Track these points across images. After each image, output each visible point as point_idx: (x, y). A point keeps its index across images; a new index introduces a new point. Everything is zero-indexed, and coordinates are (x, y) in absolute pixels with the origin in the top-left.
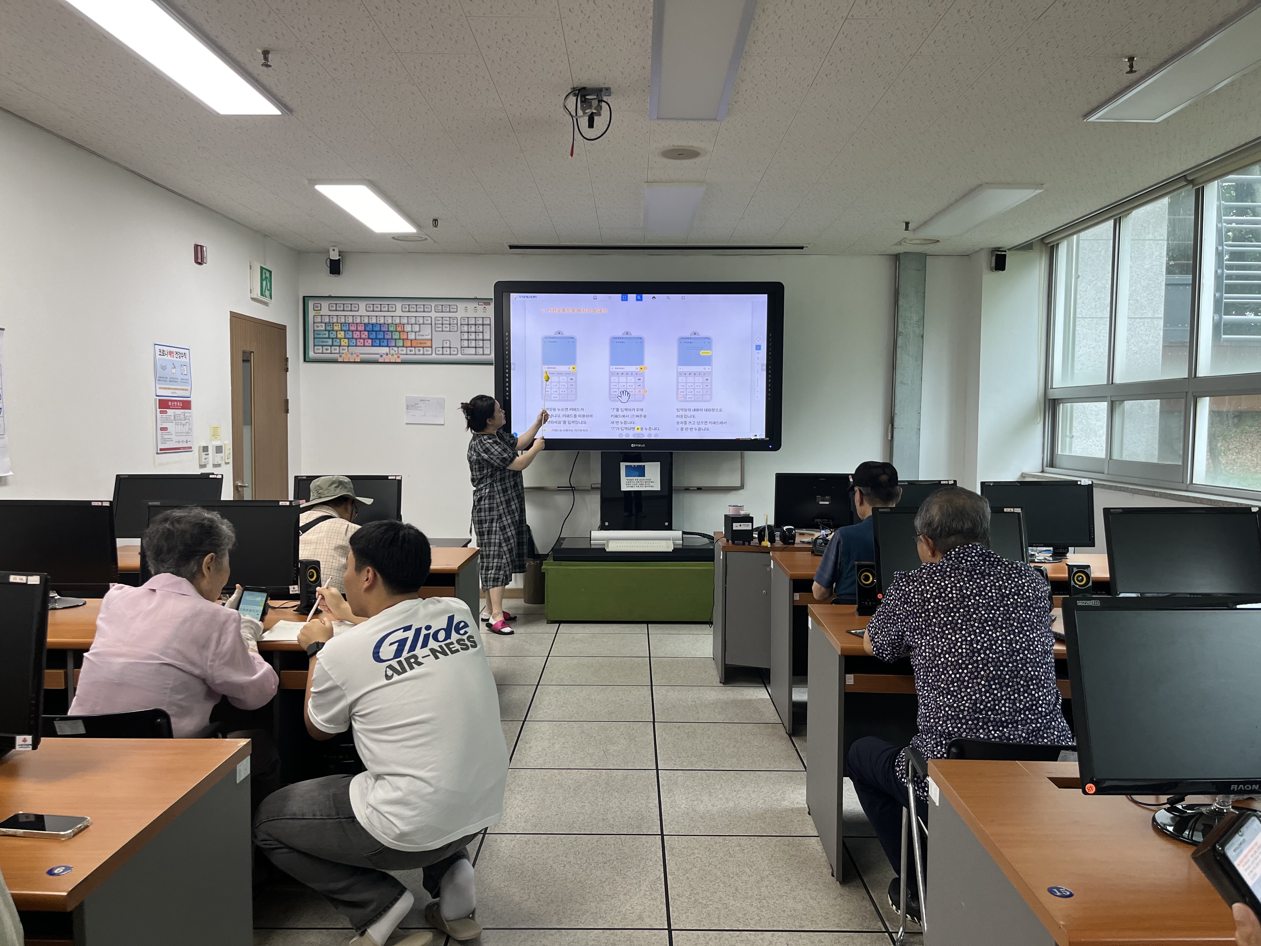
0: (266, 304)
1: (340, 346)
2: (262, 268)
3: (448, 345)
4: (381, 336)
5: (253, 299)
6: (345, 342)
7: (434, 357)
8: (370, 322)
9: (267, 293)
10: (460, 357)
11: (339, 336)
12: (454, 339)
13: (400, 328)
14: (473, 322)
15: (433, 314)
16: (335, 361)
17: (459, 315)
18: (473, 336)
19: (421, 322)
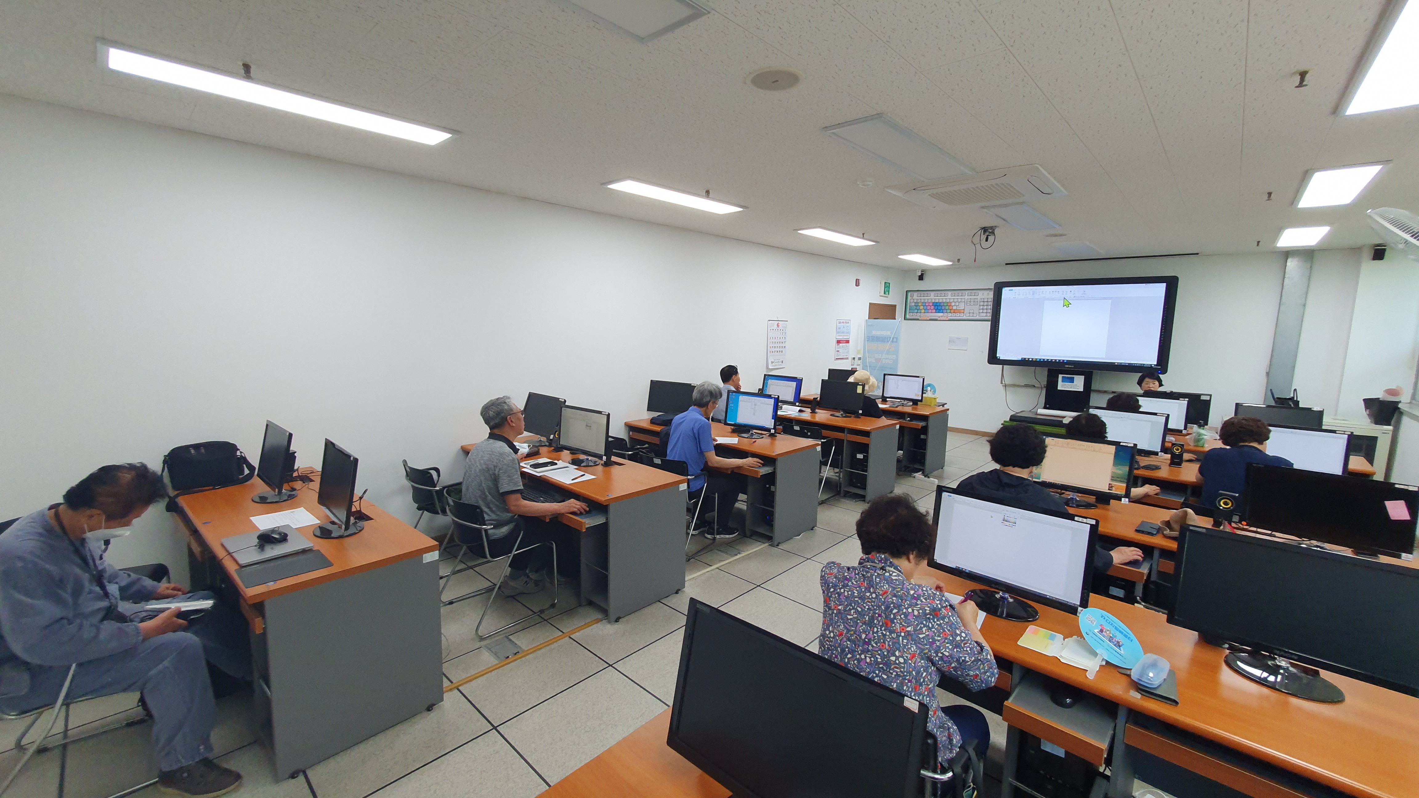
0: (887, 297)
1: (920, 313)
2: (885, 283)
3: (972, 312)
4: (940, 308)
5: (880, 296)
6: (923, 311)
7: (965, 317)
8: (936, 301)
9: (887, 293)
10: (978, 317)
11: (921, 308)
12: (976, 309)
13: (949, 304)
14: (986, 300)
15: (966, 297)
16: (918, 320)
17: (979, 297)
18: (985, 307)
19: (960, 301)
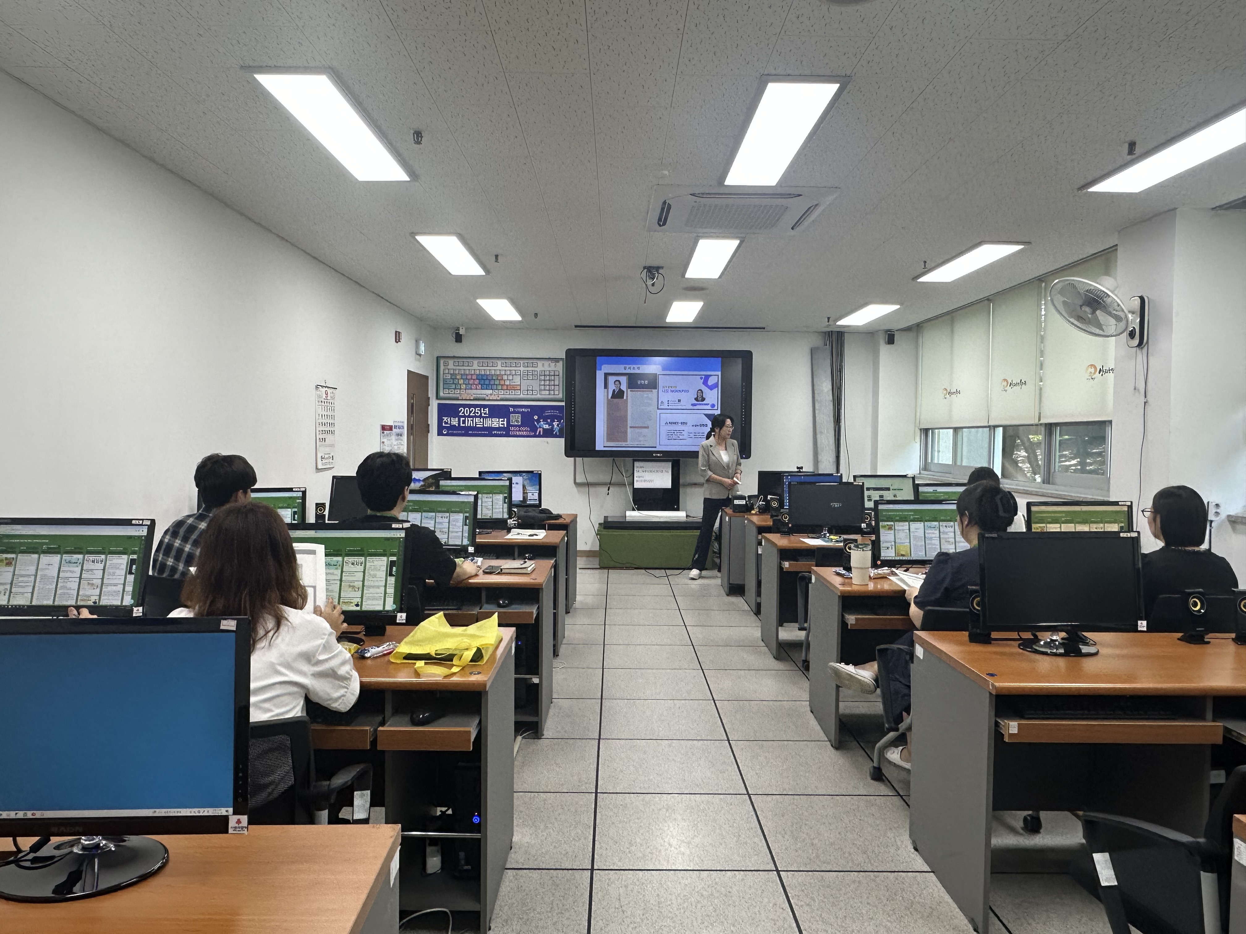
1: (461, 389)
3: (531, 389)
4: (487, 382)
5: (415, 361)
6: (464, 386)
7: (522, 396)
8: (481, 373)
10: (539, 396)
11: (460, 383)
12: (535, 385)
13: (499, 377)
14: (547, 373)
15: (522, 369)
17: (538, 369)
18: (547, 383)
19: (514, 373)
